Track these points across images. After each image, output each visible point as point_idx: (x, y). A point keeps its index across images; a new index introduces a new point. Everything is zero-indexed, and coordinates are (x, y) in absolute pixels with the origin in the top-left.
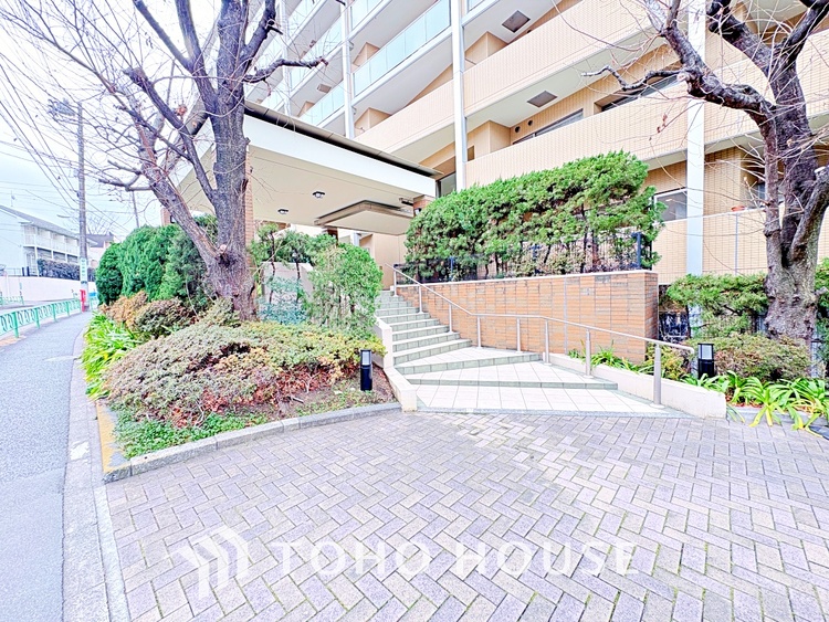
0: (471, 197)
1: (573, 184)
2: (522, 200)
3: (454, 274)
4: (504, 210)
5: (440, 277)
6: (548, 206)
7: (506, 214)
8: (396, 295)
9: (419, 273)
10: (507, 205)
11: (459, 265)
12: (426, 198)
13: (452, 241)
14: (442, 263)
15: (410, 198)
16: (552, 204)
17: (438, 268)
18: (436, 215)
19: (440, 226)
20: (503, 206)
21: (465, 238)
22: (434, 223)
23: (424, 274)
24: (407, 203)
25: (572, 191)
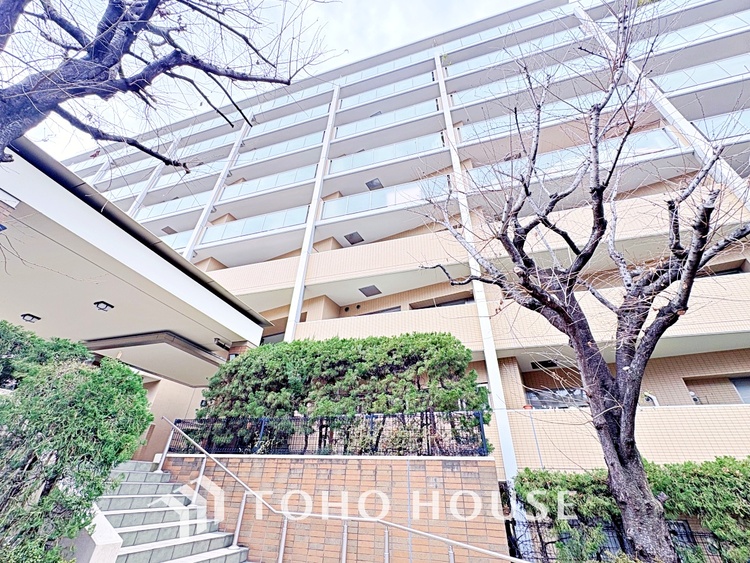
0: (304, 349)
1: (413, 353)
2: (361, 360)
3: (261, 442)
4: (341, 368)
5: (241, 446)
6: (387, 370)
7: (342, 374)
8: (159, 471)
9: (211, 436)
10: (344, 363)
11: (272, 430)
12: (248, 344)
13: (271, 396)
14: (249, 425)
15: (228, 340)
16: (391, 370)
17: (241, 432)
18: (258, 361)
19: (258, 375)
20: (340, 363)
21: (289, 394)
22: (253, 371)
23: (218, 439)
24: (223, 346)
25: (411, 360)
